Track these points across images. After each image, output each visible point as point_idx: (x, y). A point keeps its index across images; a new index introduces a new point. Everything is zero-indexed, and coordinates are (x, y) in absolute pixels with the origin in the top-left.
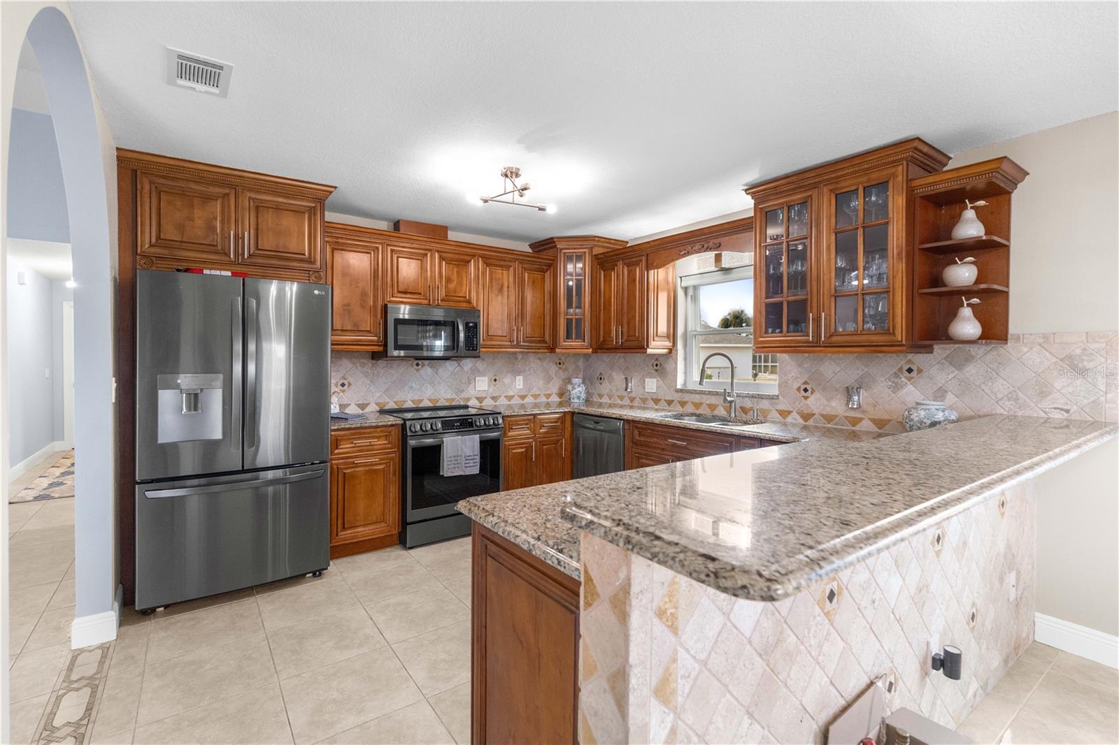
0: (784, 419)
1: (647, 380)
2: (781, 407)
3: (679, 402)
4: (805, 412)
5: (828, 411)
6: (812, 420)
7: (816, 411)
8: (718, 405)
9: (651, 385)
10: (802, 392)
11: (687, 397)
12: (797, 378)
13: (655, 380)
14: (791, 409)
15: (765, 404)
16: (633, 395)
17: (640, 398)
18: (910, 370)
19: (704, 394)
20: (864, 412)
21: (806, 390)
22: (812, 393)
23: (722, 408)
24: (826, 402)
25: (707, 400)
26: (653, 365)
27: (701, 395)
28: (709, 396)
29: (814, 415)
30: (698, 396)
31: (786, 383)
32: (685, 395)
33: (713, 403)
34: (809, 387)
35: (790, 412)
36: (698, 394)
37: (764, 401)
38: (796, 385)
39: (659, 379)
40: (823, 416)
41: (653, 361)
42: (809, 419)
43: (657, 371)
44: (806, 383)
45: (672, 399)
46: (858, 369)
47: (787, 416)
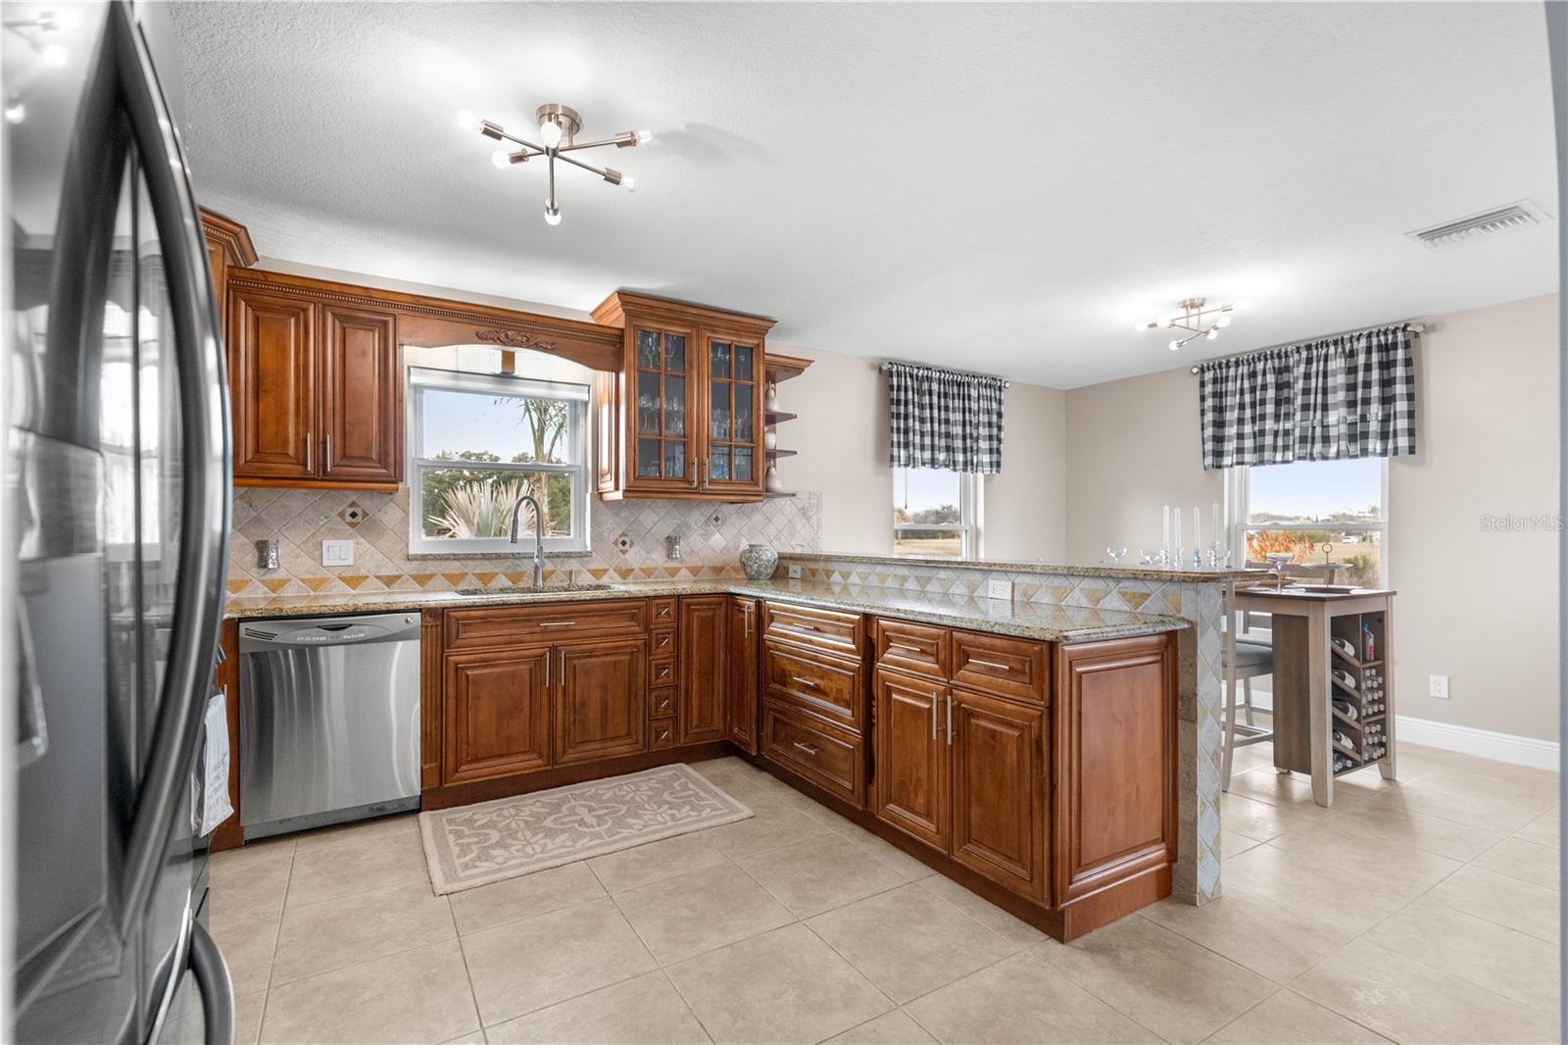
0: (598, 579)
1: (326, 543)
2: (594, 566)
3: (414, 577)
4: (624, 568)
5: (648, 564)
6: (631, 577)
7: (635, 566)
8: (497, 573)
9: (342, 551)
10: (620, 545)
11: (432, 567)
12: (614, 529)
13: (350, 544)
14: (607, 567)
15: (573, 565)
16: (280, 575)
17: (302, 580)
18: (717, 519)
19: (474, 559)
20: (681, 562)
21: (624, 543)
22: (631, 546)
23: (504, 578)
24: (646, 555)
25: (475, 568)
26: (342, 515)
27: (463, 562)
28: (482, 562)
29: (633, 570)
30: (457, 564)
31: (601, 535)
32: (429, 564)
33: (488, 571)
34: (627, 540)
35: (605, 571)
36: (458, 560)
37: (572, 560)
38: (613, 538)
39: (362, 540)
40: (642, 570)
41: (345, 506)
42: (628, 575)
43: (353, 525)
44: (624, 534)
45: (396, 573)
46: (675, 518)
47: (602, 576)
